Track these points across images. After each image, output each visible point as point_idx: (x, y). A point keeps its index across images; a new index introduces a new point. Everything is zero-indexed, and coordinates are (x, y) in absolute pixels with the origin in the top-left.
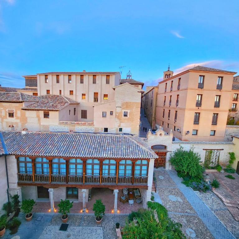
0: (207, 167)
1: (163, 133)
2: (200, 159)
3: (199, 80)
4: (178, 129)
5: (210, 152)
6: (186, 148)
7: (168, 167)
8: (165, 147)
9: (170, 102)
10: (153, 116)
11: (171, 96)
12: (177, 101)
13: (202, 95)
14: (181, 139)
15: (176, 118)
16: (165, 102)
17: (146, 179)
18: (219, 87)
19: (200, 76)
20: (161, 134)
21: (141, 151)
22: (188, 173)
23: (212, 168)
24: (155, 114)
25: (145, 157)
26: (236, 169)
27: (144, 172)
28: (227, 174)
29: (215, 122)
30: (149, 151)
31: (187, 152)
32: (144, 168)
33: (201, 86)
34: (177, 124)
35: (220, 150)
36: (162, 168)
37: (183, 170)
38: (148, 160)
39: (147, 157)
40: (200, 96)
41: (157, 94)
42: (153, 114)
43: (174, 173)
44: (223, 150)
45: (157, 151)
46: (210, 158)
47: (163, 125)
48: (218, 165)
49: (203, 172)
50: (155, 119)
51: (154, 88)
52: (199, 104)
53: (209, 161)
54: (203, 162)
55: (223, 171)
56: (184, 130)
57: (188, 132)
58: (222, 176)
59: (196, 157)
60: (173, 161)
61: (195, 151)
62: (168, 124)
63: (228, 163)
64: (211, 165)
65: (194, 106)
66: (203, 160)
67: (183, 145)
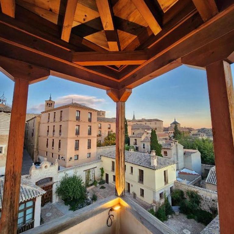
0: (88, 185)
1: (48, 164)
2: (82, 180)
3: (77, 114)
4: (62, 158)
5: (88, 171)
6: (71, 173)
7: (55, 199)
8: (51, 179)
9: (54, 131)
10: (35, 147)
11: (54, 126)
12: (60, 131)
13: (79, 126)
14: (65, 167)
15: (59, 147)
16: (48, 131)
17: (31, 225)
18: (90, 120)
19: (77, 111)
20: (46, 167)
21: (25, 191)
22: (74, 197)
23: (91, 185)
24: (38, 145)
25: (30, 197)
26: (105, 180)
27: (28, 217)
28: (101, 186)
29: (89, 147)
30: (35, 189)
31: (71, 178)
32: (29, 211)
33: (78, 119)
34: (61, 153)
35: (95, 168)
36: (49, 203)
37: (69, 197)
38: (34, 200)
39: (33, 196)
40: (78, 126)
41: (39, 123)
42: (35, 145)
43: (61, 204)
44: (96, 167)
45: (43, 186)
46: (89, 177)
47: (47, 155)
48: (95, 181)
49: (85, 191)
50: (37, 149)
51: (35, 117)
52: (78, 133)
53: (88, 179)
54: (85, 183)
55: (98, 185)
56: (68, 157)
57: (71, 158)
58: (98, 189)
59: (79, 180)
60: (60, 191)
61: (78, 175)
62: (52, 154)
63: (101, 177)
64: (90, 183)
65: (74, 135)
66: (84, 181)
67: (67, 172)
